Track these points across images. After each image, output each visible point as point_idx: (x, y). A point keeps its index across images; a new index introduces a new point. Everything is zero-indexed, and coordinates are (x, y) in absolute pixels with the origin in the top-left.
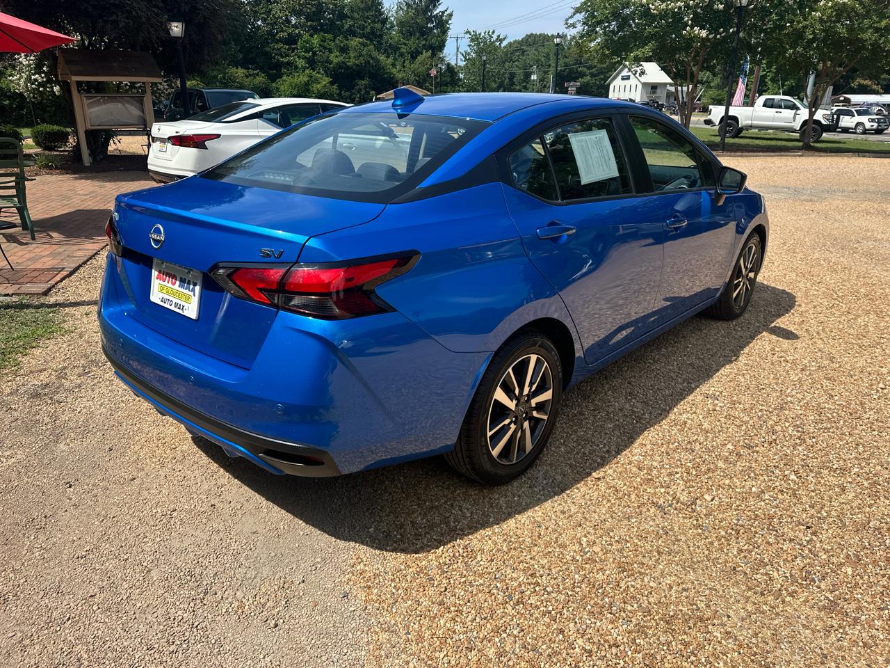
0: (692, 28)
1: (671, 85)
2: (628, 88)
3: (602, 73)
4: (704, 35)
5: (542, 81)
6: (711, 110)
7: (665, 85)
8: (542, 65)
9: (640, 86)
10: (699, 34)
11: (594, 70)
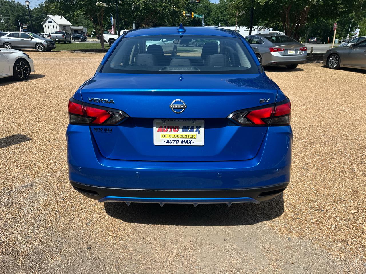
0: (99, 2)
1: (71, 26)
2: (52, 27)
3: (38, 20)
4: (105, 6)
5: (7, 23)
6: (104, 36)
7: (69, 25)
8: (5, 15)
9: (58, 26)
10: (103, 5)
11: (33, 18)
